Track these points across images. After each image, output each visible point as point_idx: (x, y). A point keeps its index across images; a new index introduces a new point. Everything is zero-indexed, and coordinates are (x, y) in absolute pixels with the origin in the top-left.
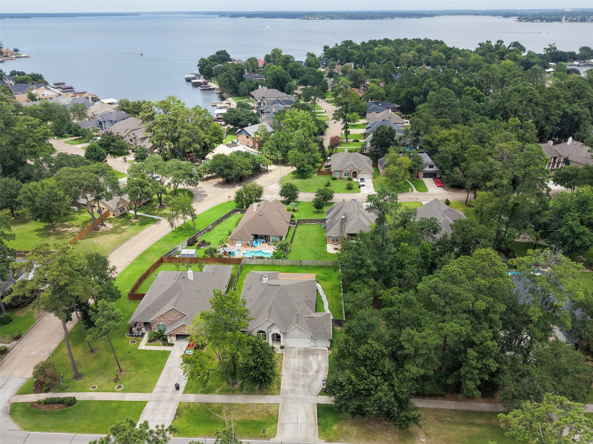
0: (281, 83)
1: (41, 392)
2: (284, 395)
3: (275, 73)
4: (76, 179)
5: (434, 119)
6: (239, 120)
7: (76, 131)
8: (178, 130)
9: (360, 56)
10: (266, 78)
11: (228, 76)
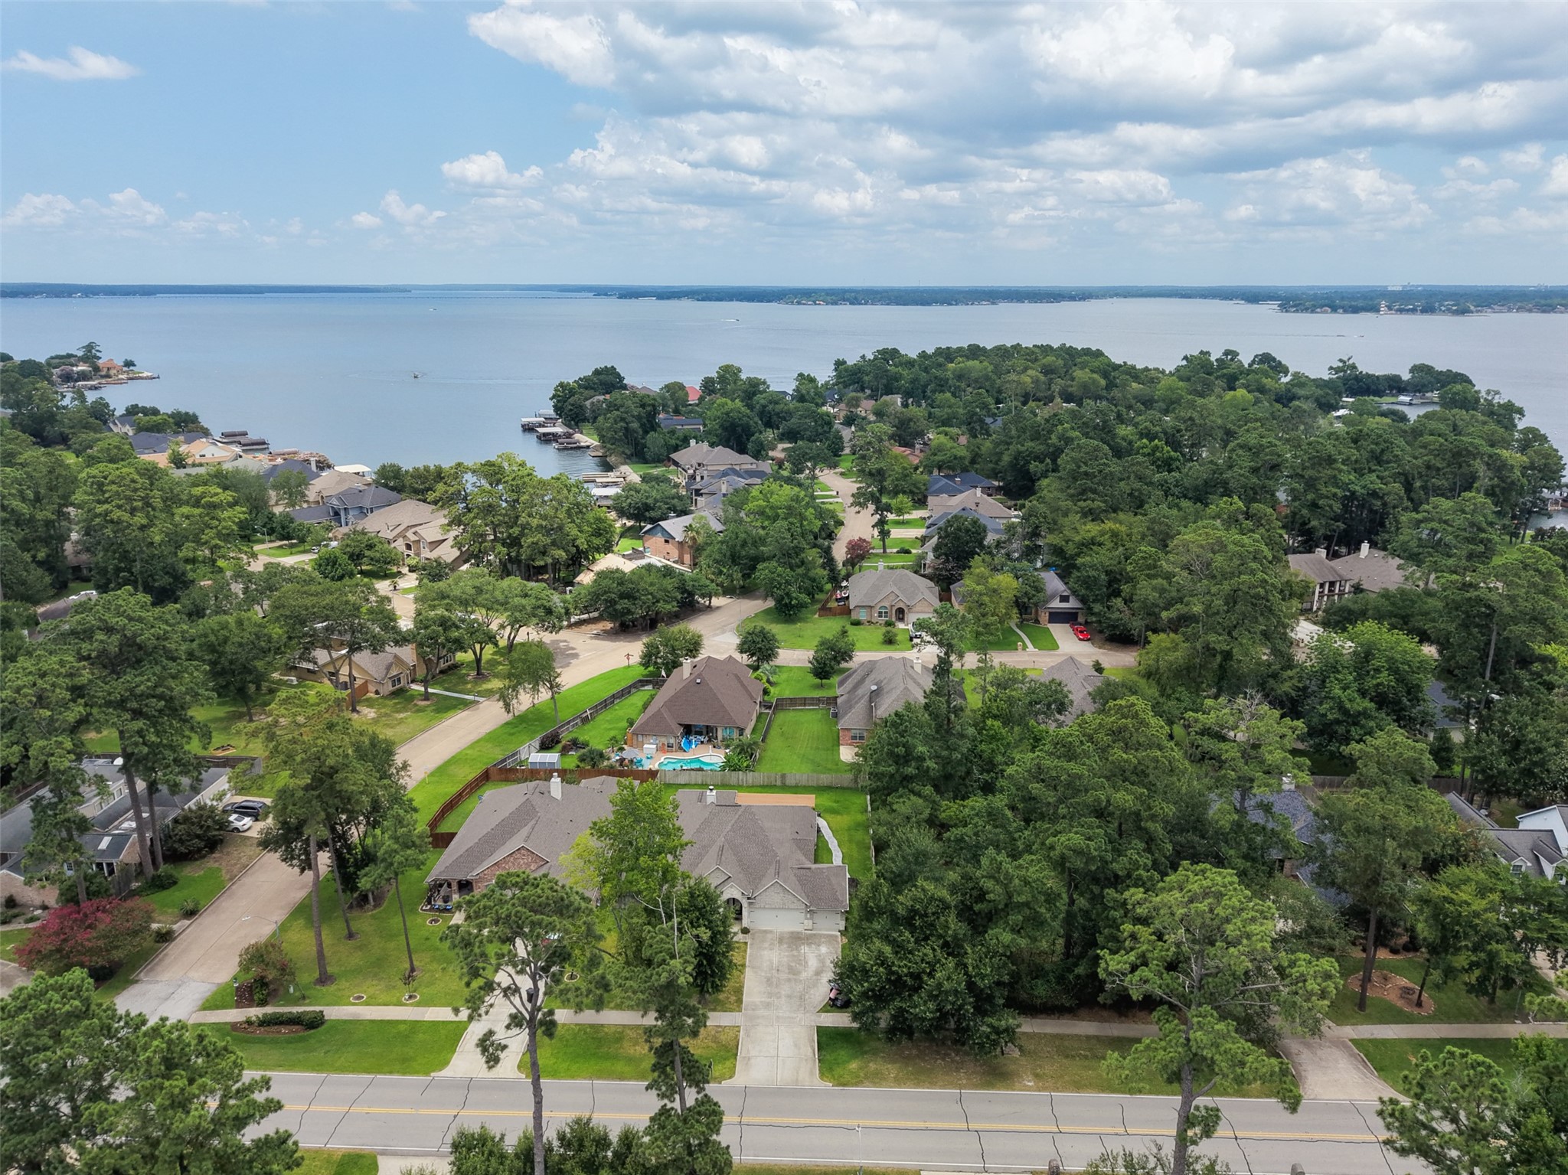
0: (740, 436)
1: (250, 1006)
2: (750, 1012)
3: (727, 414)
4: (313, 606)
5: (1069, 503)
6: (647, 507)
7: (283, 528)
8: (522, 521)
9: (913, 381)
10: (705, 425)
11: (623, 419)
